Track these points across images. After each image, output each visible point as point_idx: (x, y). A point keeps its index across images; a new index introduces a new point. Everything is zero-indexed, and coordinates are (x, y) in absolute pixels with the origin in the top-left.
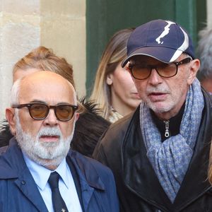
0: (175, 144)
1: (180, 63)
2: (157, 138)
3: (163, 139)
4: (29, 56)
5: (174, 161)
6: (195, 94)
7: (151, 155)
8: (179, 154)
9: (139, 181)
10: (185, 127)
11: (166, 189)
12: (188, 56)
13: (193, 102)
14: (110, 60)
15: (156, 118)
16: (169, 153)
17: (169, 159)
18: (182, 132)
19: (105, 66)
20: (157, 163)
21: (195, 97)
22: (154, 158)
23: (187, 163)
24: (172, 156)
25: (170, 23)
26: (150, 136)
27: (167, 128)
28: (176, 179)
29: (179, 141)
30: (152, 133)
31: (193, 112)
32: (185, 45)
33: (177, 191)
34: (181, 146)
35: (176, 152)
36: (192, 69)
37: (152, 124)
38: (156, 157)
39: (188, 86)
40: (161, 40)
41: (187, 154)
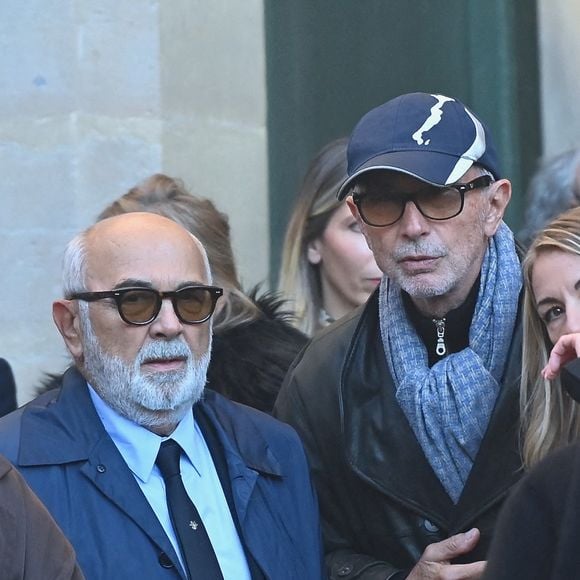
0: (459, 369)
1: (468, 187)
2: (418, 357)
3: (433, 359)
4: (131, 195)
5: (457, 408)
6: (502, 258)
7: (407, 397)
8: (469, 391)
9: (380, 456)
10: (481, 333)
11: (441, 472)
12: (486, 173)
13: (497, 275)
14: (311, 210)
15: (417, 314)
16: (445, 391)
17: (447, 404)
18: (473, 342)
19: (302, 222)
20: (418, 414)
21: (502, 264)
22: (413, 401)
23: (486, 411)
24: (452, 395)
25: (442, 99)
26: (403, 355)
27: (441, 335)
28: (463, 449)
29: (468, 364)
30: (406, 347)
31: (499, 297)
32: (478, 148)
33: (465, 476)
34: (473, 375)
35: (462, 388)
36: (494, 202)
37: (407, 327)
38: (417, 399)
39: (486, 238)
40: (425, 136)
41: (486, 393)
